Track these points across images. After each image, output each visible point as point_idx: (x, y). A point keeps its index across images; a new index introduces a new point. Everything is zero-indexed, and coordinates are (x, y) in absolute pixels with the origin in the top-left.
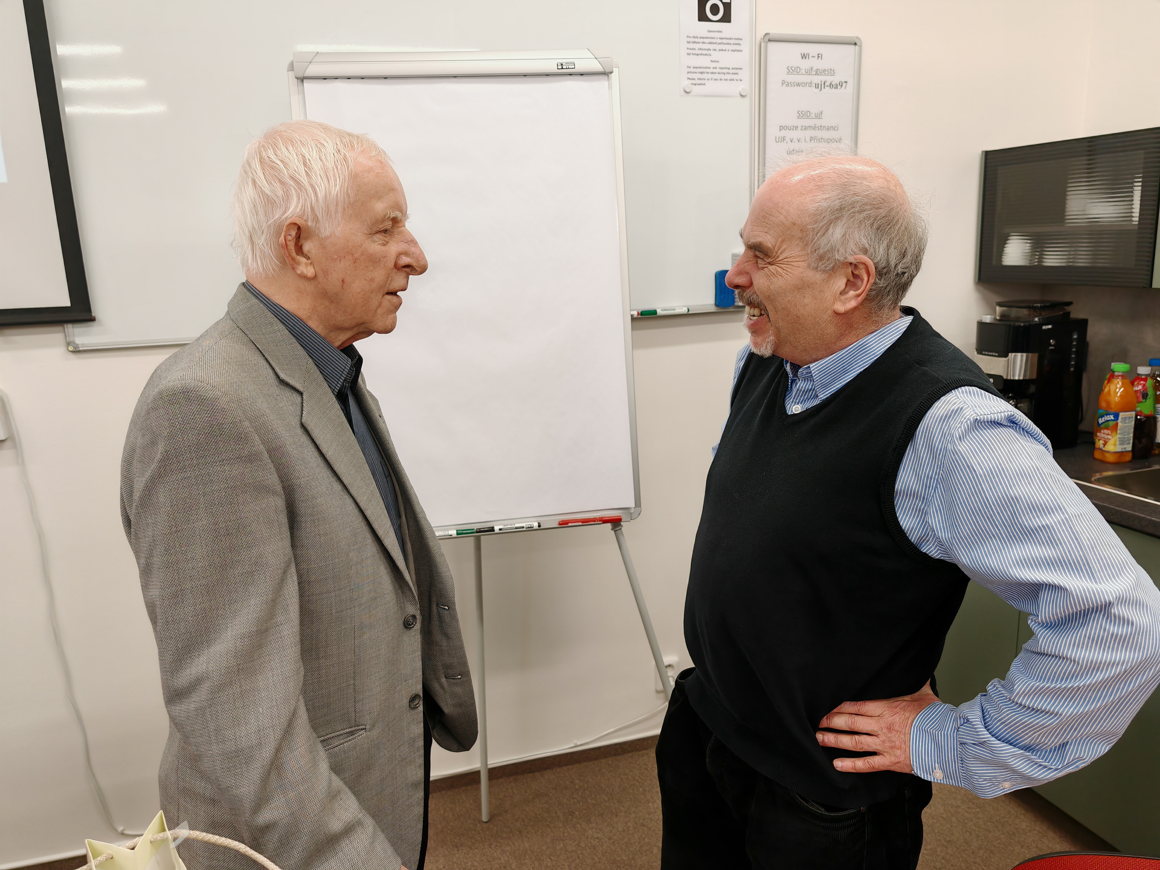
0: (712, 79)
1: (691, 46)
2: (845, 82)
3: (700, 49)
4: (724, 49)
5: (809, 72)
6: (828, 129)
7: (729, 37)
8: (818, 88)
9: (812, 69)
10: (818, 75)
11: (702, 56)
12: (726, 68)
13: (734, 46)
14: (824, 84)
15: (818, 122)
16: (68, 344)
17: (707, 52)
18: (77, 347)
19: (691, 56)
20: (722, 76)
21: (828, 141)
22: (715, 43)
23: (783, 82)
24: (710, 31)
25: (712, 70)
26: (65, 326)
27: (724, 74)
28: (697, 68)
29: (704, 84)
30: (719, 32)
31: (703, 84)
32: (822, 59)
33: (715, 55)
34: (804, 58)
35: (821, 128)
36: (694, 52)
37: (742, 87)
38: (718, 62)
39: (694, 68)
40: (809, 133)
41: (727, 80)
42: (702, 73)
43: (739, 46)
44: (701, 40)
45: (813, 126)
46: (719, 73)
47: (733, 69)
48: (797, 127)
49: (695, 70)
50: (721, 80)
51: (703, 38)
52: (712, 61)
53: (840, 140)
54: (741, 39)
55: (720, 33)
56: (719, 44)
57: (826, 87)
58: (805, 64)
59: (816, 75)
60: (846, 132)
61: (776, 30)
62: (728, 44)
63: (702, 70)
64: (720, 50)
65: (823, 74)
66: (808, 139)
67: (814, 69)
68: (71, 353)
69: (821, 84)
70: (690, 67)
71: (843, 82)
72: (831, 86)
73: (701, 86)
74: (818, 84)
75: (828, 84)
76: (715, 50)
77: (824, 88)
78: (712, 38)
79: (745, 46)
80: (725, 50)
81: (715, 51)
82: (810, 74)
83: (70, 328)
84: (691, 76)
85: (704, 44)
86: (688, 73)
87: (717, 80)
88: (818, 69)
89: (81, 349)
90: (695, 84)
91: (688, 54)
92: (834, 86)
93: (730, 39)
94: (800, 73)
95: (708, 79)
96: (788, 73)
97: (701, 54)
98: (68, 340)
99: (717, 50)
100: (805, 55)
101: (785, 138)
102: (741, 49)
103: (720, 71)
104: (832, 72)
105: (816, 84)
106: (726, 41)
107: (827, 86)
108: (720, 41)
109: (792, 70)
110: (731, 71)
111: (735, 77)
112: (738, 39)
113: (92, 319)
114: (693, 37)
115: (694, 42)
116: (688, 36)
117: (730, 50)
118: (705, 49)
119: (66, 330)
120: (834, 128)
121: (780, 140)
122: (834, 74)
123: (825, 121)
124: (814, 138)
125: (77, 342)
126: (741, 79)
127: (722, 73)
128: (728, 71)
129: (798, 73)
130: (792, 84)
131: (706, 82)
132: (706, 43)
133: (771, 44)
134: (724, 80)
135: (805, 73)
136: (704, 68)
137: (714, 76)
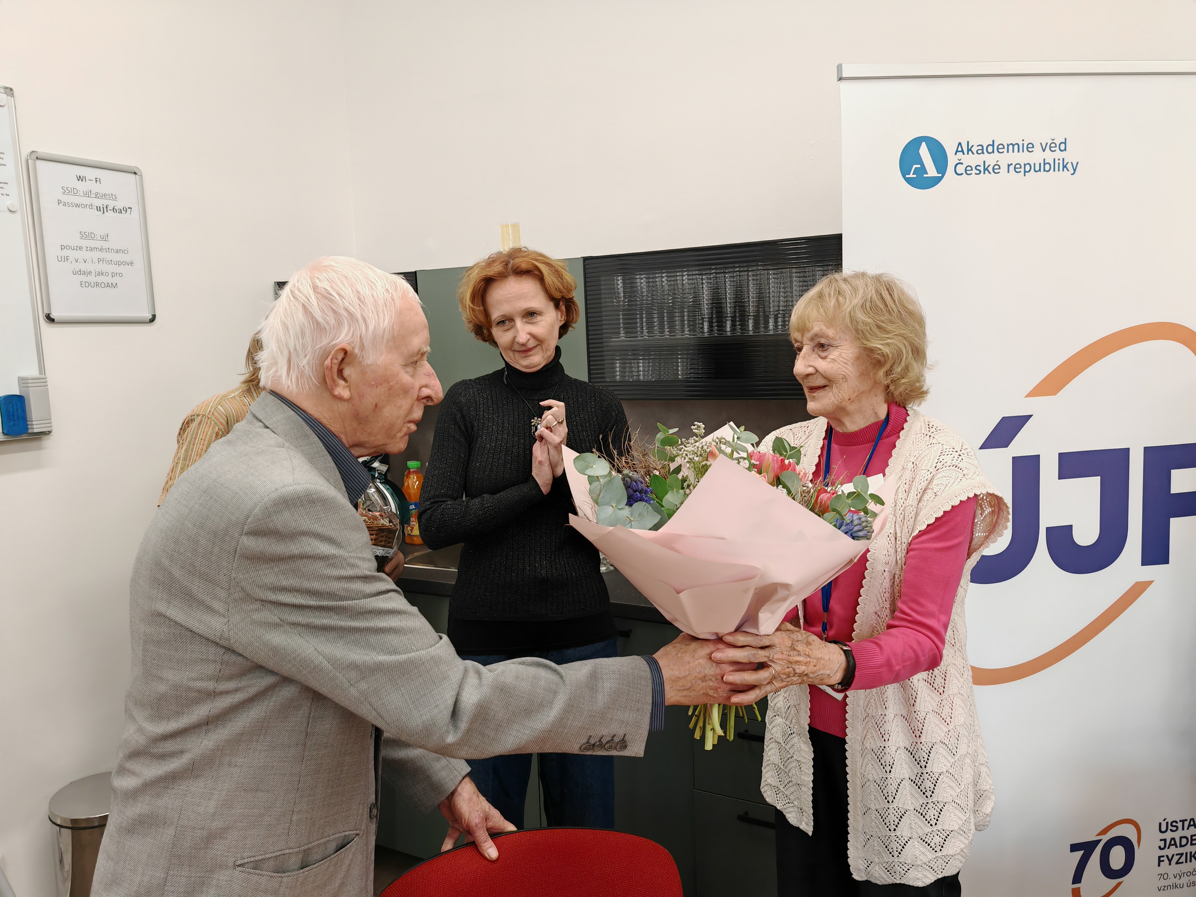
2: (129, 208)
5: (88, 194)
6: (117, 251)
8: (100, 211)
9: (90, 192)
10: (99, 198)
14: (107, 207)
15: (105, 245)
21: (119, 263)
23: (59, 202)
32: (100, 183)
34: (80, 180)
35: (108, 250)
37: (8, 202)
40: (96, 255)
43: (2, 160)
45: (100, 247)
48: (81, 248)
53: (132, 263)
54: (3, 154)
57: (108, 211)
58: (82, 186)
59: (96, 198)
60: (137, 255)
61: (43, 149)
65: (104, 198)
66: (96, 260)
67: (93, 192)
69: (103, 208)
71: (127, 208)
72: (115, 210)
74: (100, 207)
75: (110, 208)
77: (107, 211)
79: (8, 161)
88: (97, 193)
92: (118, 211)
94: (78, 194)
96: (64, 193)
100: (81, 177)
101: (68, 258)
102: (4, 163)
104: (114, 197)
105: (97, 207)
107: (110, 210)
109: (67, 191)
120: (123, 252)
121: (63, 260)
122: (116, 199)
123: (112, 244)
124: (102, 259)
126: (7, 194)
129: (75, 195)
130: (70, 204)
133: (40, 162)
135: (84, 195)
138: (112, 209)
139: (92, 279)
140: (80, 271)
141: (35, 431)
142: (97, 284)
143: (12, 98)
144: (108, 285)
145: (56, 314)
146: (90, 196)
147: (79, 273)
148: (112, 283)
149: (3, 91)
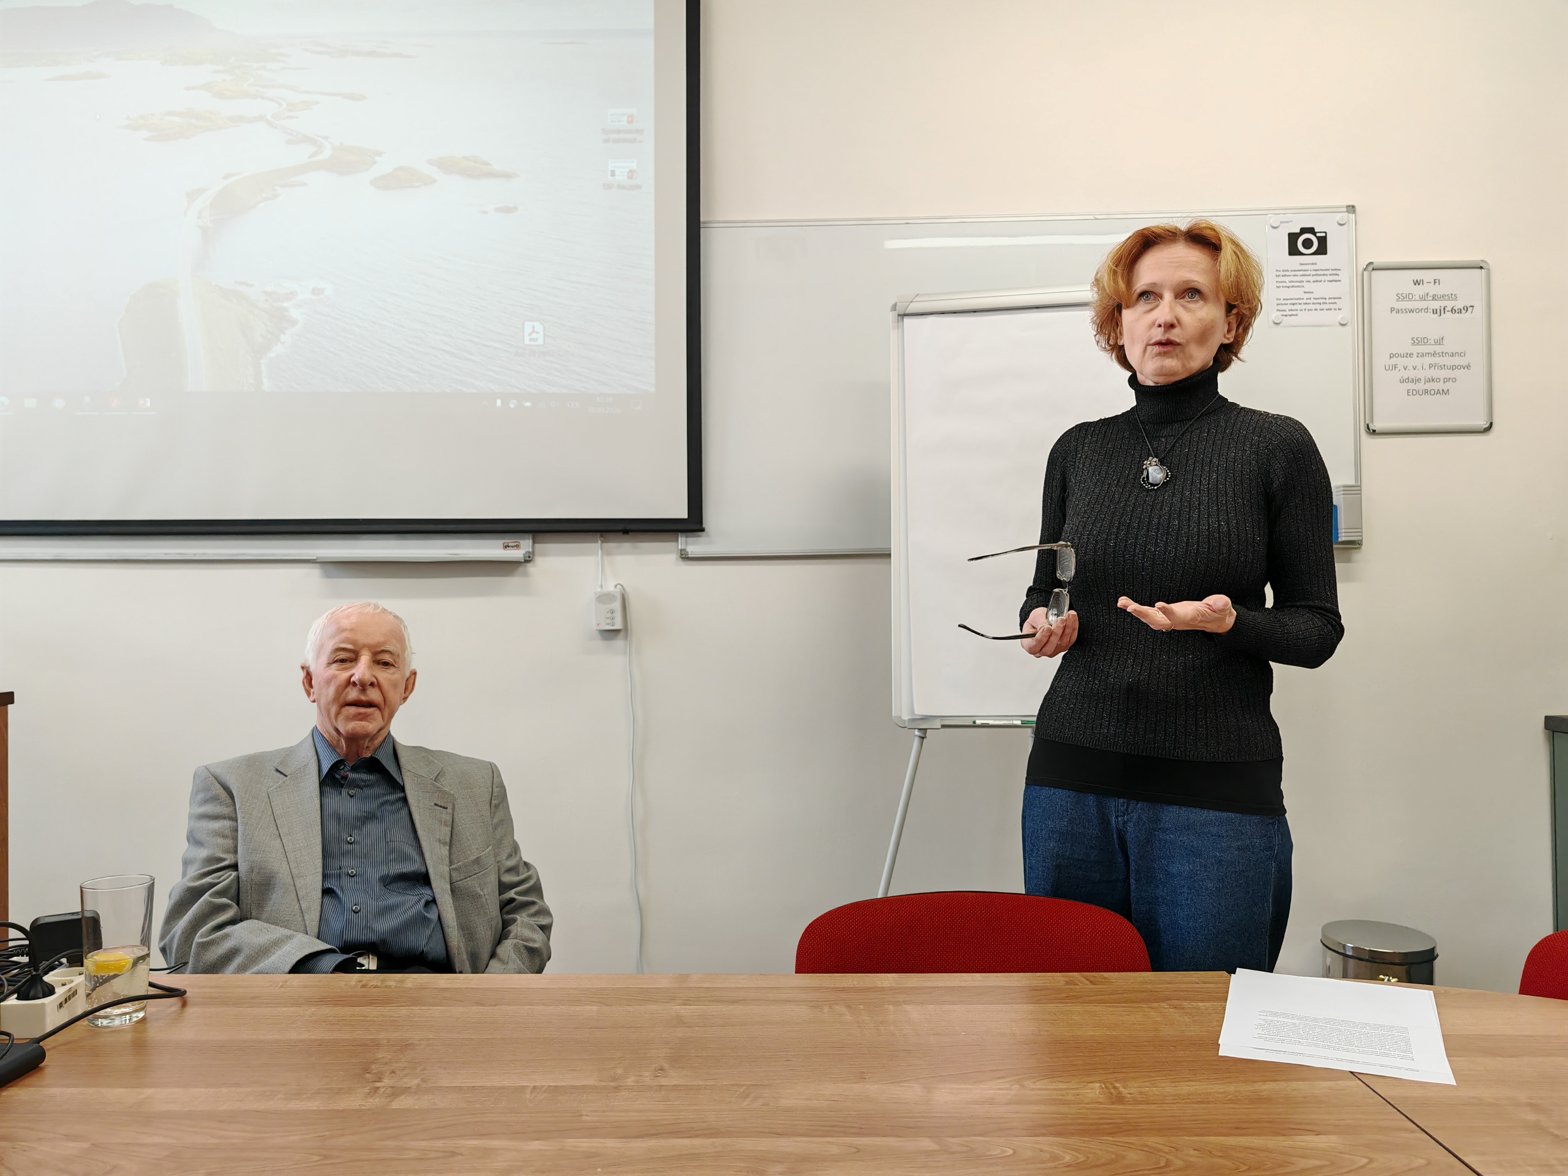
0: (1305, 310)
1: (1281, 279)
2: (1471, 306)
3: (1292, 282)
4: (1319, 280)
5: (1423, 298)
6: (1452, 355)
7: (1325, 269)
8: (1436, 313)
9: (1427, 295)
10: (1436, 300)
11: (1293, 288)
12: (1322, 298)
13: (1331, 276)
14: (1444, 309)
15: (1439, 349)
16: (680, 551)
17: (1300, 284)
18: (686, 555)
19: (1281, 289)
20: (1318, 307)
21: (1453, 368)
22: (1310, 275)
23: (1392, 309)
24: (1302, 264)
25: (1305, 301)
26: (681, 535)
27: (1320, 304)
28: (1287, 299)
29: (1297, 315)
30: (1313, 264)
31: (1295, 315)
32: (1439, 284)
33: (1308, 287)
34: (1417, 284)
35: (1443, 354)
36: (1284, 284)
37: (1339, 317)
38: (1312, 292)
39: (1284, 299)
40: (1428, 360)
41: (1323, 309)
42: (1293, 304)
43: (1337, 276)
44: (1293, 273)
45: (1433, 353)
46: (1313, 303)
47: (1329, 298)
48: (1411, 355)
49: (1285, 302)
50: (1316, 310)
51: (1295, 271)
52: (1305, 292)
53: (1468, 367)
54: (1340, 270)
55: (1314, 266)
56: (1313, 275)
57: (1446, 312)
58: (1419, 290)
59: (1433, 300)
60: (1477, 360)
61: (1380, 259)
62: (1324, 275)
63: (1293, 301)
64: (1314, 282)
65: (1442, 299)
66: (1427, 367)
67: (1431, 294)
68: (681, 560)
69: (1440, 310)
70: (1280, 299)
71: (1468, 306)
72: (1453, 311)
73: (1292, 317)
74: (1436, 310)
75: (1448, 309)
76: (1309, 281)
77: (1444, 313)
78: (1305, 270)
79: (1344, 276)
80: (1321, 281)
81: (1309, 283)
82: (1425, 300)
83: (683, 538)
84: (1280, 307)
85: (1295, 277)
86: (1278, 304)
87: (1312, 310)
88: (1435, 295)
89: (690, 556)
90: (1286, 316)
91: (1278, 287)
92: (1457, 311)
93: (1326, 270)
94: (1412, 299)
95: (1301, 310)
96: (1398, 300)
97: (1293, 287)
98: (681, 548)
99: (1312, 281)
100: (1419, 281)
101: (1396, 366)
102: (1340, 279)
103: (1315, 301)
104: (1453, 296)
105: (1433, 310)
106: (1321, 272)
107: (1449, 311)
108: (1314, 273)
109: (1401, 297)
110: (1328, 301)
111: (1332, 306)
112: (1335, 270)
113: (703, 530)
114: (1283, 271)
115: (1284, 276)
116: (1277, 271)
117: (1326, 281)
118: (1297, 282)
119: (681, 539)
120: (1460, 355)
121: (1391, 368)
122: (1456, 299)
123: (1447, 347)
124: (1434, 365)
125: (687, 550)
126: (1340, 308)
127: (1318, 303)
128: (1324, 301)
129: (1410, 300)
130: (1403, 310)
131: (1298, 312)
132: (1298, 276)
133: (1374, 272)
134: (1320, 310)
135: (1419, 299)
136: (1296, 299)
137: (1307, 307)
138: (1450, 310)
139: (1420, 386)
140: (1408, 379)
141: (1344, 539)
142: (1426, 392)
143: (1354, 215)
144: (1438, 392)
145: (1377, 425)
146: (1426, 299)
147: (1407, 381)
148: (1443, 390)
149: (1345, 209)
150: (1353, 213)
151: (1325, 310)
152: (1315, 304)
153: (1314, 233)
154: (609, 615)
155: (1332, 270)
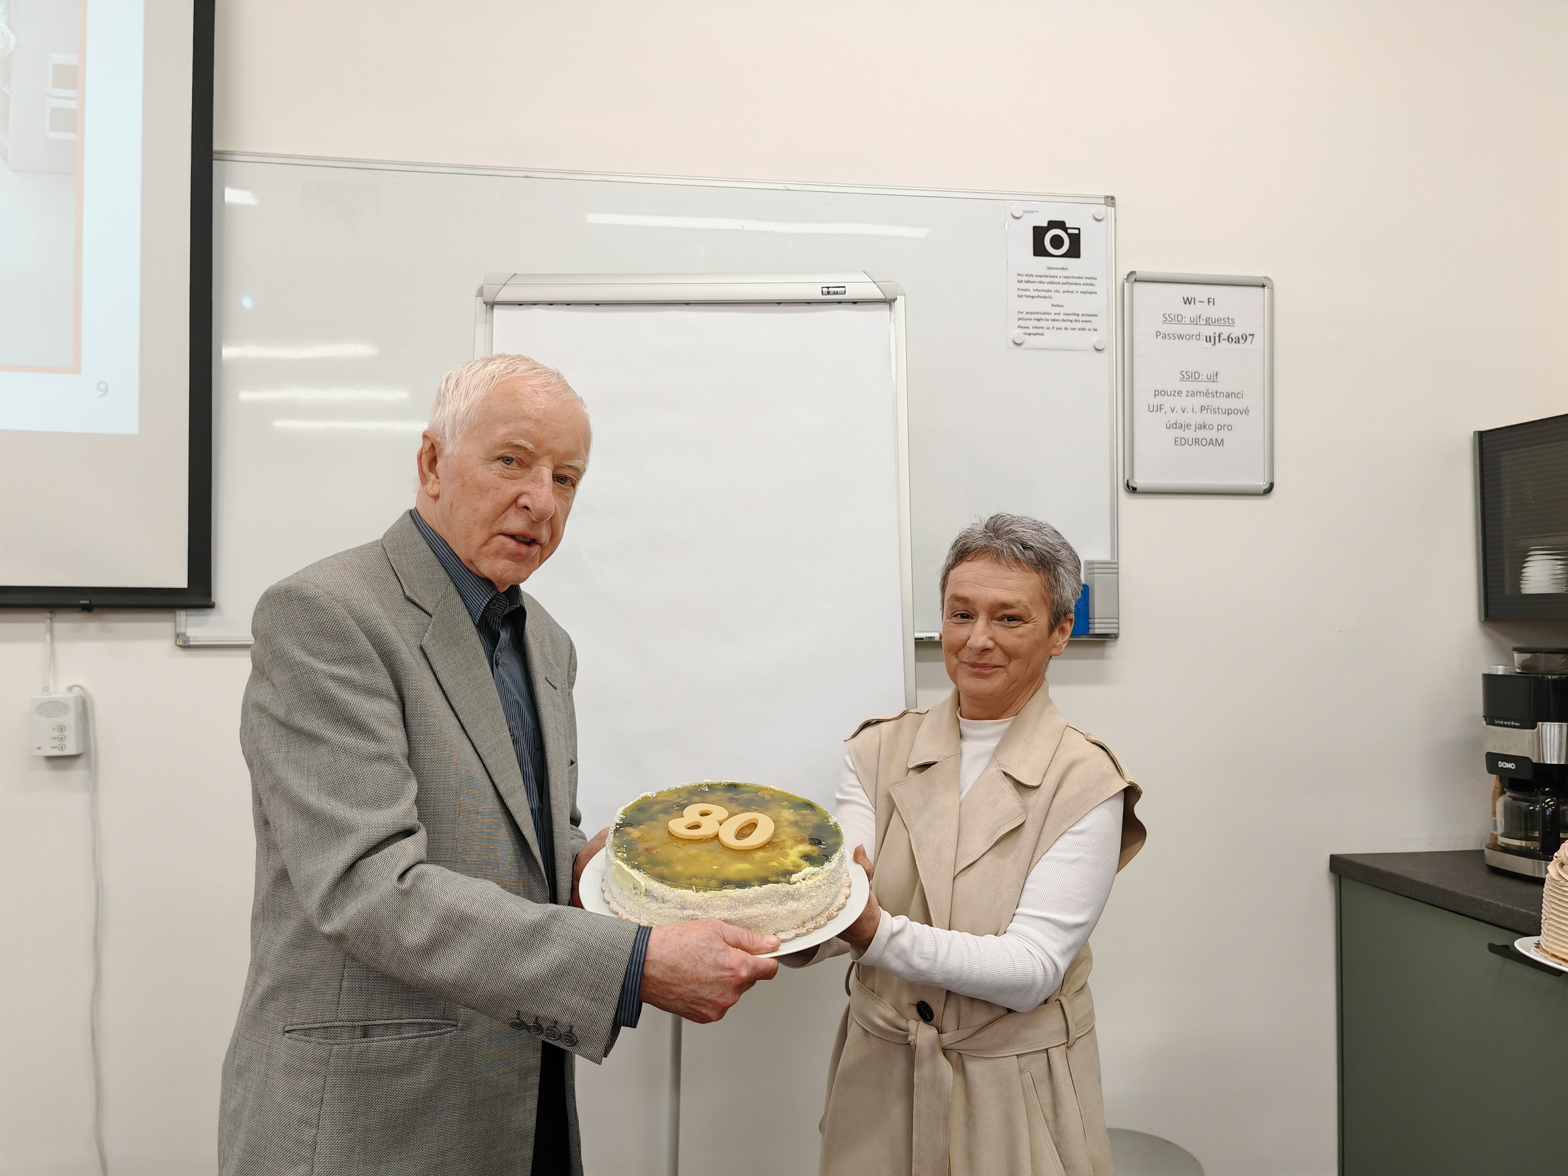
0: (1053, 328)
1: (1024, 286)
2: (1250, 335)
3: (1037, 290)
4: (1070, 290)
5: (1195, 321)
6: (1228, 395)
7: (1077, 276)
8: (1210, 341)
9: (1200, 317)
10: (1210, 324)
11: (1038, 299)
12: (1073, 314)
13: (1085, 286)
14: (1219, 336)
15: (1212, 387)
16: (178, 636)
17: (1047, 294)
18: (187, 641)
19: (1024, 299)
20: (1069, 325)
21: (1229, 412)
22: (1059, 283)
23: (1158, 334)
24: (1050, 269)
25: (1053, 317)
26: (178, 613)
27: (1072, 321)
28: (1031, 313)
29: (1043, 334)
30: (1063, 269)
31: (1040, 334)
32: (1214, 304)
33: (1057, 298)
34: (1188, 303)
35: (1216, 394)
36: (1027, 293)
37: (1095, 339)
38: (1062, 306)
39: (1027, 313)
40: (1199, 401)
41: (1075, 329)
42: (1039, 320)
43: (1092, 286)
44: (1038, 279)
45: (1205, 391)
46: (1063, 320)
47: (1082, 315)
48: (1179, 393)
49: (1029, 316)
50: (1066, 329)
51: (1040, 276)
52: (1053, 305)
53: (1246, 411)
54: (1096, 279)
55: (1064, 271)
56: (1063, 284)
57: (1222, 341)
58: (1190, 311)
59: (1206, 324)
60: (1255, 401)
61: (1145, 268)
62: (1076, 284)
63: (1040, 317)
64: (1064, 292)
65: (1217, 323)
66: (1198, 409)
67: (1203, 317)
68: (179, 648)
69: (1215, 337)
70: (1022, 313)
71: (1248, 335)
72: (1230, 339)
73: (1037, 336)
74: (1210, 337)
75: (1224, 337)
76: (1057, 291)
77: (1219, 341)
78: (1054, 277)
79: (1100, 287)
80: (1073, 292)
81: (1058, 293)
82: (1196, 324)
83: (182, 616)
84: (1023, 323)
85: (1042, 284)
86: (1019, 319)
88: (1209, 318)
89: (191, 643)
90: (1029, 334)
91: (1020, 296)
92: (1234, 340)
93: (1079, 278)
94: (1182, 322)
95: (1048, 328)
96: (1165, 322)
97: (1038, 297)
98: (178, 631)
99: (1061, 291)
100: (1190, 299)
101: (1162, 407)
102: (1095, 291)
103: (1065, 318)
104: (1230, 321)
105: (1206, 337)
106: (1072, 280)
107: (1225, 340)
108: (1065, 280)
109: (1169, 319)
110: (1080, 318)
111: (1086, 325)
112: (1091, 278)
113: (211, 606)
114: (1026, 276)
115: (1028, 282)
116: (1018, 274)
117: (1079, 292)
118: (1043, 291)
119: (178, 617)
120: (1236, 395)
121: (1155, 410)
122: (1233, 325)
123: (1221, 386)
124: (1206, 407)
125: (188, 634)
126: (1095, 329)
127: (1068, 320)
128: (1076, 317)
129: (1179, 323)
130: (1171, 336)
131: (1045, 331)
132: (1044, 283)
133: (1137, 286)
134: (1071, 329)
135: (1190, 322)
136: (1041, 313)
137: (1057, 324)
138: (1227, 339)
139: (1190, 434)
140: (1176, 424)
141: (1097, 631)
142: (1197, 441)
143: (1113, 209)
144: (1211, 442)
145: (1139, 482)
146: (1198, 323)
147: (1174, 426)
148: (1216, 440)
149: (1102, 201)
150: (1112, 207)
151: (1077, 329)
152: (1065, 321)
153: (1065, 229)
154: (56, 734)
155: (1086, 278)
